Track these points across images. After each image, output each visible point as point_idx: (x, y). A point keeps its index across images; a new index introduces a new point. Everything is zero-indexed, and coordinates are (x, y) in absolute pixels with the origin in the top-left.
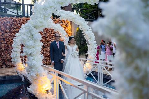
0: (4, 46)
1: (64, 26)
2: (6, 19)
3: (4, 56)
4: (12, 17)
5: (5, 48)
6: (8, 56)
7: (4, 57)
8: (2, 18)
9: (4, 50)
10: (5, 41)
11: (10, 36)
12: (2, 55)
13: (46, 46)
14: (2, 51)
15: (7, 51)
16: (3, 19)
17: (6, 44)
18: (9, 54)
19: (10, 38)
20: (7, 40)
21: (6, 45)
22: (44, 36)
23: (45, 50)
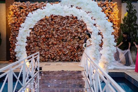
0: (33, 37)
1: (107, 11)
2: (36, 5)
3: (33, 48)
4: (43, 2)
5: (34, 39)
6: (37, 48)
7: (33, 50)
8: (31, 4)
9: (32, 41)
10: (35, 31)
11: (40, 24)
12: (31, 47)
13: (82, 37)
14: (31, 42)
15: (36, 43)
16: (33, 6)
17: (35, 34)
18: (39, 46)
19: (39, 27)
20: (36, 30)
21: (35, 36)
22: (81, 25)
23: (81, 43)
